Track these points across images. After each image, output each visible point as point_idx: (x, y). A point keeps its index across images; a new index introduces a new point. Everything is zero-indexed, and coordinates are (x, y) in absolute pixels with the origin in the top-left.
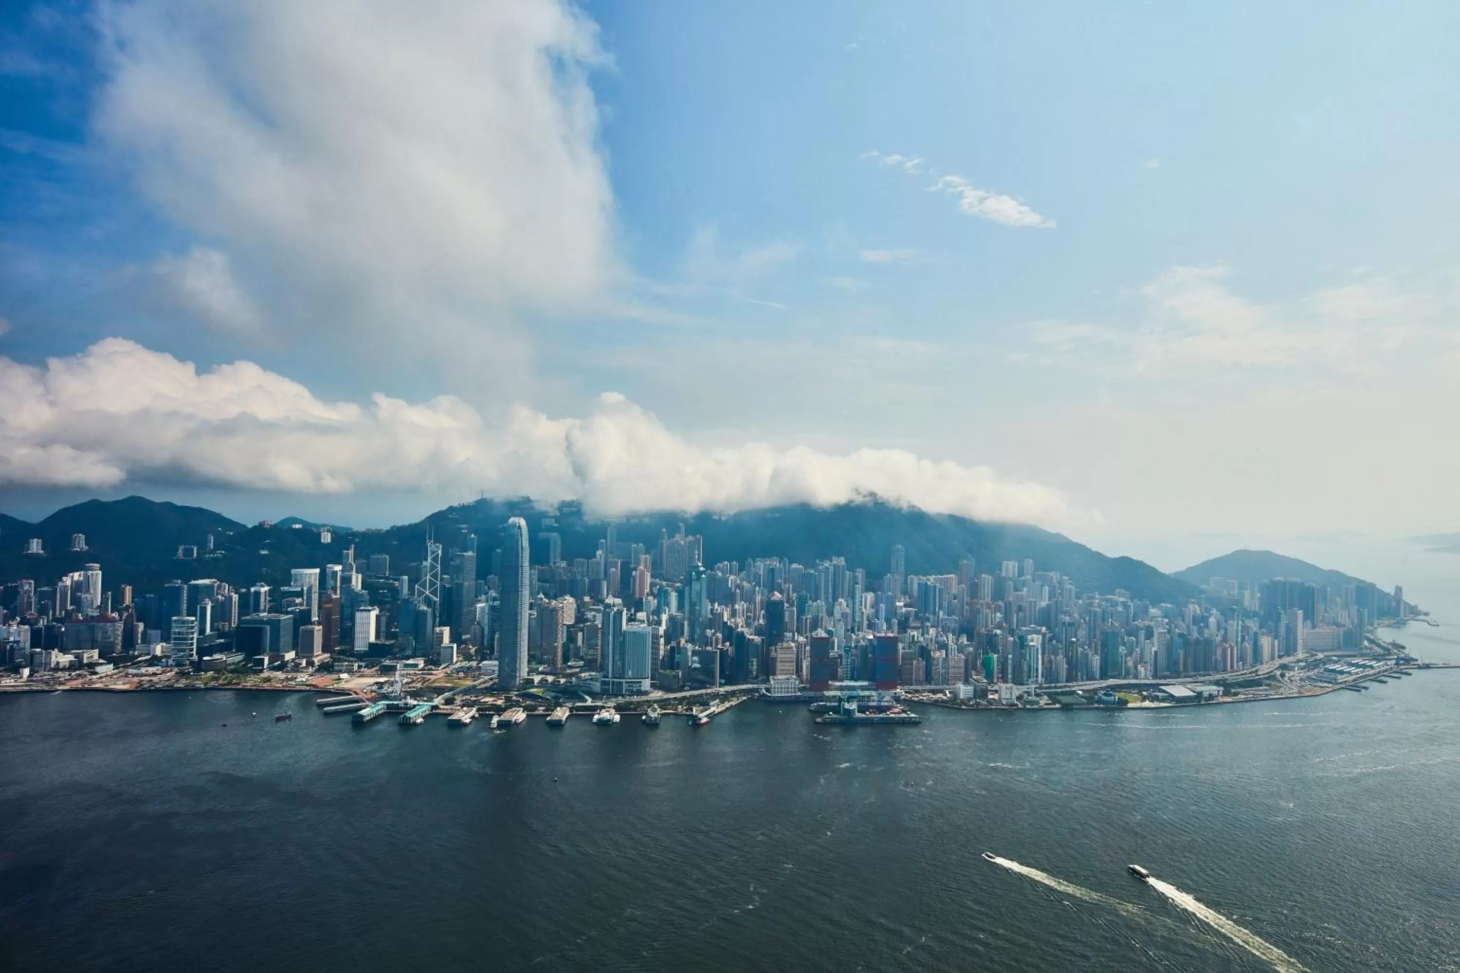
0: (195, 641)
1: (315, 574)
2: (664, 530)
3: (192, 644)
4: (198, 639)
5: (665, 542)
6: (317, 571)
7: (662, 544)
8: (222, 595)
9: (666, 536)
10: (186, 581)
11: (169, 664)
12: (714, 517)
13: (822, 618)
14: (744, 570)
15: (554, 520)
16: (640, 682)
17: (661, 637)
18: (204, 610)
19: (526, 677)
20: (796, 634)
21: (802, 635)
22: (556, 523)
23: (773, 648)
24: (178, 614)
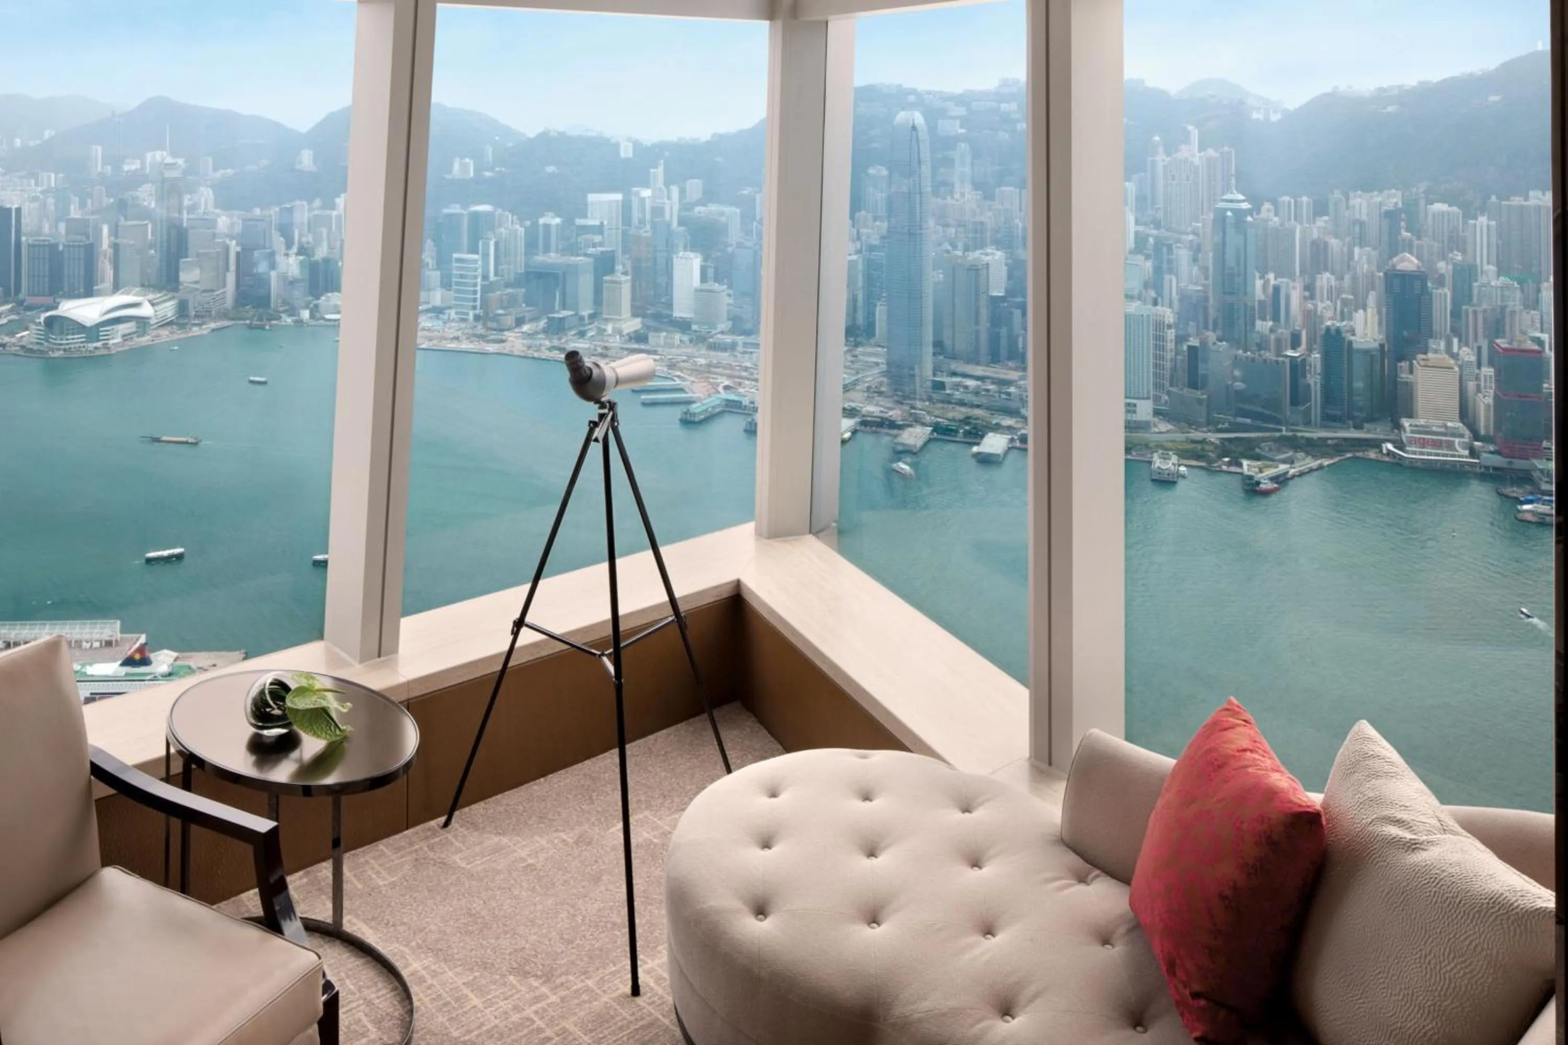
0: (479, 288)
1: (617, 201)
2: (1157, 138)
3: (475, 292)
4: (482, 286)
5: (1161, 159)
6: (619, 197)
7: (1154, 163)
8: (506, 228)
9: (1161, 149)
10: (465, 206)
11: (451, 318)
12: (1255, 116)
13: (1513, 313)
14: (1326, 214)
15: (958, 122)
16: (1135, 405)
17: (1169, 327)
18: (486, 246)
19: (932, 378)
20: (1455, 341)
21: (1467, 345)
22: (961, 127)
23: (1404, 364)
24: (458, 250)
